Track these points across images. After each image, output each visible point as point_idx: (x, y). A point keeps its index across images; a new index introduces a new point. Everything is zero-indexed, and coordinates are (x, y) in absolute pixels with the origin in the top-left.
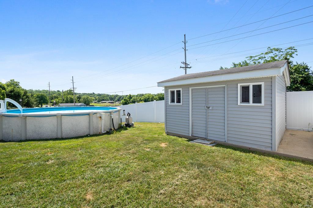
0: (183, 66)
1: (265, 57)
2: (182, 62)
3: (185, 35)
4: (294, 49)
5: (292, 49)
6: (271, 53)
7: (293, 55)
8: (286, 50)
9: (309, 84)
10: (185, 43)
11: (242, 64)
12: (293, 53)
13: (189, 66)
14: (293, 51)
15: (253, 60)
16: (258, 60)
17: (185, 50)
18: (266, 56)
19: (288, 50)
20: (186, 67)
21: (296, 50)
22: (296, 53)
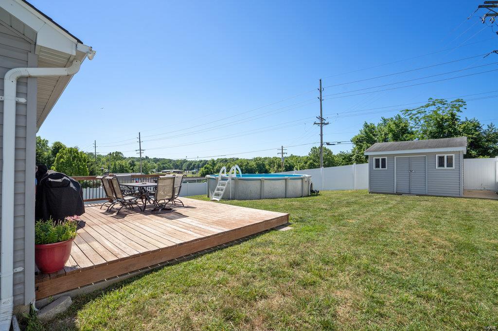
0: (318, 121)
1: (425, 112)
2: (318, 117)
3: (320, 80)
4: (462, 102)
5: (459, 101)
6: (433, 106)
7: (461, 109)
8: (452, 102)
9: (480, 147)
10: (321, 91)
11: (394, 119)
12: (461, 106)
13: (326, 122)
14: (460, 103)
15: (409, 115)
16: (416, 114)
17: (321, 100)
18: (426, 109)
19: (455, 103)
20: (322, 124)
21: (465, 102)
22: (464, 106)
